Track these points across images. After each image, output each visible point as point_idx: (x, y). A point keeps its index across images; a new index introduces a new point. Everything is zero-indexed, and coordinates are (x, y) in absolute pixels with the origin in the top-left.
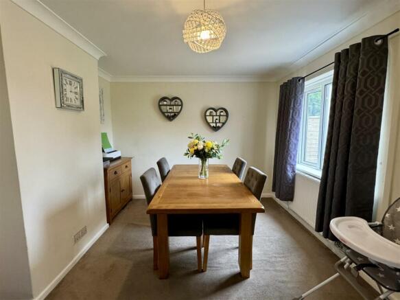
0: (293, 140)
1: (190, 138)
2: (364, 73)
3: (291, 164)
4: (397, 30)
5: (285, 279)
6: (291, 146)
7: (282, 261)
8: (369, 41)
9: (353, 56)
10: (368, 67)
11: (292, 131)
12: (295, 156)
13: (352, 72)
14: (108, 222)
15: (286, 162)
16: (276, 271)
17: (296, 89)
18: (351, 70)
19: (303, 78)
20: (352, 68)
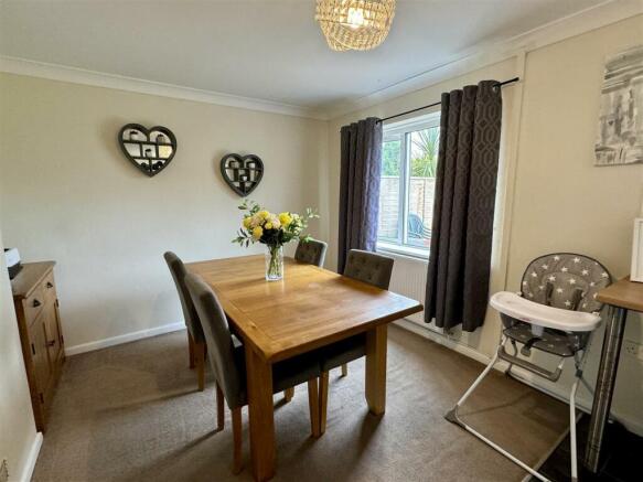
0: (372, 207)
1: (241, 208)
2: (483, 124)
3: (370, 242)
4: (516, 79)
5: (420, 394)
6: (370, 216)
7: (401, 374)
8: (487, 84)
9: (467, 100)
10: (487, 117)
11: (370, 194)
12: (376, 229)
13: (467, 119)
14: (40, 428)
15: (364, 240)
16: (403, 389)
17: (373, 134)
18: (464, 118)
19: (381, 121)
20: (467, 115)
